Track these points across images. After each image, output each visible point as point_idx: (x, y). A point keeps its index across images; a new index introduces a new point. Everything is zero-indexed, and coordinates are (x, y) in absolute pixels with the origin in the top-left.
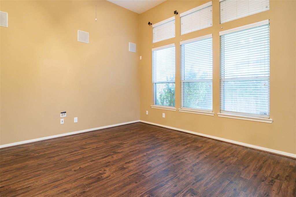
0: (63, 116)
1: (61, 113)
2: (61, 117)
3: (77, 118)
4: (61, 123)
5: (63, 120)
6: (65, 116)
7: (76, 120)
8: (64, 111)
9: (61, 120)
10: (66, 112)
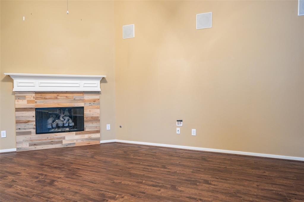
0: (179, 125)
1: (177, 121)
2: (177, 125)
3: (195, 130)
4: (177, 133)
5: (179, 129)
6: (181, 125)
7: (194, 132)
8: (181, 120)
9: (178, 129)
10: (182, 121)
